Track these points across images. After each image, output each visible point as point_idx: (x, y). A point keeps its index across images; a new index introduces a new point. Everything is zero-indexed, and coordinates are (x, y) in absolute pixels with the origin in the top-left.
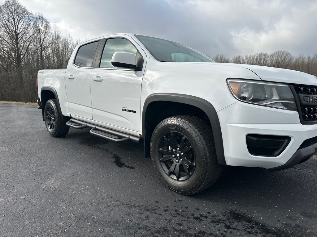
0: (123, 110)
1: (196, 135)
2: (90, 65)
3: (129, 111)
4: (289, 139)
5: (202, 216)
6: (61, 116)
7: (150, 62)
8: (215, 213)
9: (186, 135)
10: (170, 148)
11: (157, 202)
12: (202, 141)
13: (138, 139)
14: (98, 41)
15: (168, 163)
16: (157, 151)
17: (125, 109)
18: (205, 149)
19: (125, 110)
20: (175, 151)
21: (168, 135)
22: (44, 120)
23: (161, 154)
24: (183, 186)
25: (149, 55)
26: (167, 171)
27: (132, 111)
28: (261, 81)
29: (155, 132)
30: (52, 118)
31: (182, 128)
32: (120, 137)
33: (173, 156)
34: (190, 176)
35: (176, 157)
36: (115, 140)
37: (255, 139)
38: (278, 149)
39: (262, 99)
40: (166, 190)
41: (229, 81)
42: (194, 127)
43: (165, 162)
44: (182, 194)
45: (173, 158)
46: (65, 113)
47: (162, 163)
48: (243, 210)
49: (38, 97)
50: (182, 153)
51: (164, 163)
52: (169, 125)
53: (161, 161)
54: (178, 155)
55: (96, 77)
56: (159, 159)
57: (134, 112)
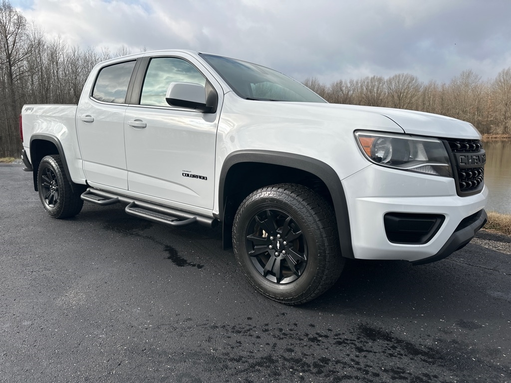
0: (184, 175)
1: (308, 214)
2: (123, 100)
3: (194, 176)
4: (441, 218)
5: (321, 336)
6: (70, 183)
7: (228, 99)
8: (338, 330)
9: (291, 215)
10: (265, 234)
11: (249, 318)
12: (317, 224)
13: (210, 222)
14: (136, 60)
15: (263, 258)
16: (244, 239)
17: (188, 173)
18: (322, 237)
19: (188, 175)
20: (274, 240)
21: (263, 215)
22: (36, 190)
23: (251, 244)
24: (287, 292)
25: (227, 88)
26: (262, 270)
27: (200, 177)
28: (405, 134)
29: (241, 210)
30: (52, 187)
31: (285, 204)
32: (180, 218)
33: (270, 246)
34: (299, 277)
35: (275, 247)
36: (172, 223)
37: (397, 219)
38: (427, 233)
39: (405, 160)
40: (260, 299)
41: (357, 134)
42: (305, 203)
43: (257, 256)
44: (285, 304)
45: (270, 249)
46: (78, 178)
47: (252, 258)
48: (377, 323)
49: (23, 151)
50: (285, 242)
51: (255, 258)
52: (264, 200)
53: (251, 255)
54: (278, 245)
55: (135, 121)
56: (248, 252)
57: (204, 178)
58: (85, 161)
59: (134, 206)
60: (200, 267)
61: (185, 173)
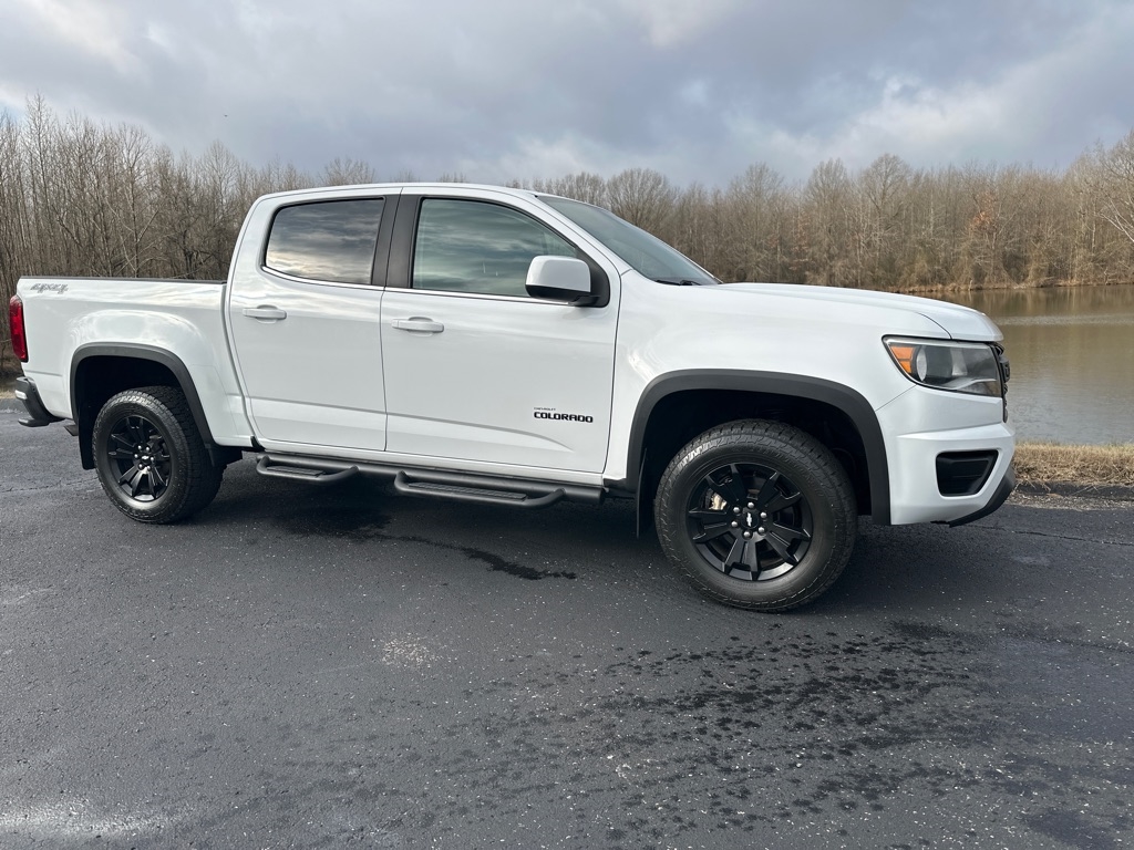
0: (539, 415)
1: (813, 465)
3: (563, 417)
5: (858, 645)
6: (208, 446)
7: (628, 284)
8: (871, 633)
9: (781, 470)
10: (717, 503)
11: (734, 639)
12: (830, 480)
13: (596, 494)
14: (381, 199)
15: (721, 544)
16: (684, 516)
17: (548, 412)
18: (839, 497)
19: (548, 416)
20: (741, 511)
23: (697, 523)
26: (720, 564)
27: (577, 418)
28: (951, 340)
30: (140, 458)
32: (532, 495)
33: (734, 523)
34: (796, 564)
35: (743, 525)
36: (524, 503)
37: (952, 461)
39: (947, 376)
40: (724, 612)
41: (889, 341)
43: (706, 542)
44: (771, 611)
45: (733, 527)
46: (230, 434)
47: (698, 545)
49: (23, 379)
50: (763, 514)
51: (704, 545)
53: (698, 542)
54: (749, 520)
55: (411, 319)
56: (691, 537)
57: (585, 419)
58: (254, 397)
59: (407, 480)
60: (572, 576)
61: (541, 411)
